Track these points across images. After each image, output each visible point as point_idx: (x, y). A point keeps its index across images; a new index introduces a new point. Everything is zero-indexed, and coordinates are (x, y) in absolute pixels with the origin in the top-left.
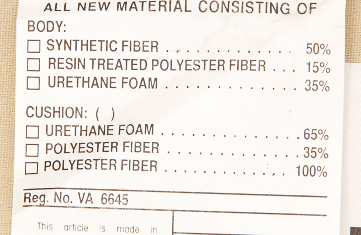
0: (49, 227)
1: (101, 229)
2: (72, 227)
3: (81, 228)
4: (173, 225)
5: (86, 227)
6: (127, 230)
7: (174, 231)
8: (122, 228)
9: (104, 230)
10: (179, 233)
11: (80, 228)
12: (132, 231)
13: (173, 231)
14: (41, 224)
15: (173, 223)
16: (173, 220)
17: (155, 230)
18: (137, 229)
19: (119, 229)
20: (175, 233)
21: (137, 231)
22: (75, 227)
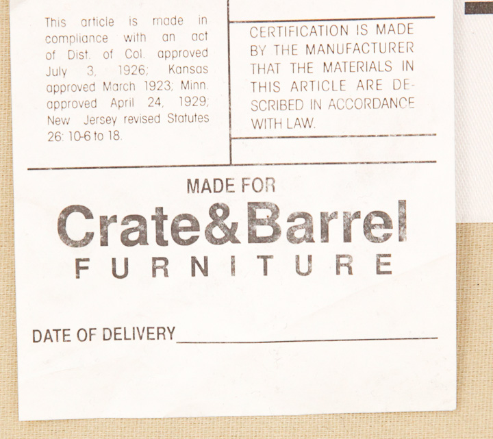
0: (61, 24)
1: (132, 23)
2: (92, 21)
3: (105, 23)
4: (228, 12)
5: (111, 21)
6: (166, 21)
7: (231, 20)
8: (160, 20)
9: (135, 24)
10: (237, 22)
11: (102, 23)
12: (174, 23)
13: (228, 19)
14: (50, 20)
15: (228, 9)
16: (228, 5)
17: (204, 19)
18: (180, 20)
19: (156, 20)
20: (232, 22)
21: (180, 23)
22: (96, 21)
